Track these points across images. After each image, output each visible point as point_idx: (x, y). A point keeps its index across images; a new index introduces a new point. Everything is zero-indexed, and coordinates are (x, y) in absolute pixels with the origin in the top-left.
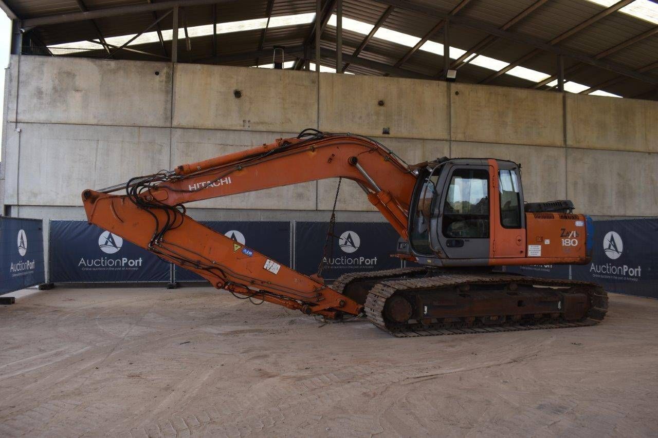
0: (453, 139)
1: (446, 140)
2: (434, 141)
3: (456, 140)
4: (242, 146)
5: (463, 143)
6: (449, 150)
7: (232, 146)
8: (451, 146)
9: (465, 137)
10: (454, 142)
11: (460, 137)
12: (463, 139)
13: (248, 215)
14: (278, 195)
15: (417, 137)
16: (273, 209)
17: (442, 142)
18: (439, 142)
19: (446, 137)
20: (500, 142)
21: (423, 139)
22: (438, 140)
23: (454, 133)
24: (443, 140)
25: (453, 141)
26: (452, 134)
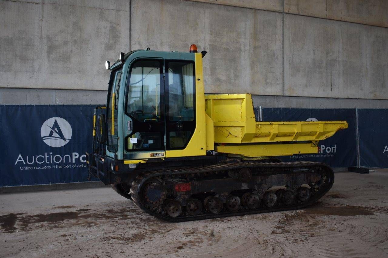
0: (286, 11)
1: (279, 12)
2: (267, 12)
3: (290, 12)
4: (29, 3)
5: (297, 16)
6: (282, 23)
7: (14, 1)
8: (284, 19)
9: (298, 10)
10: (287, 15)
11: (293, 10)
12: (296, 12)
13: (38, 97)
14: (79, 71)
15: (248, 7)
16: (72, 88)
17: (274, 13)
18: (272, 13)
19: (279, 8)
20: (333, 19)
21: (255, 10)
22: (271, 11)
23: (287, 4)
24: (276, 12)
25: (287, 13)
26: (285, 5)
